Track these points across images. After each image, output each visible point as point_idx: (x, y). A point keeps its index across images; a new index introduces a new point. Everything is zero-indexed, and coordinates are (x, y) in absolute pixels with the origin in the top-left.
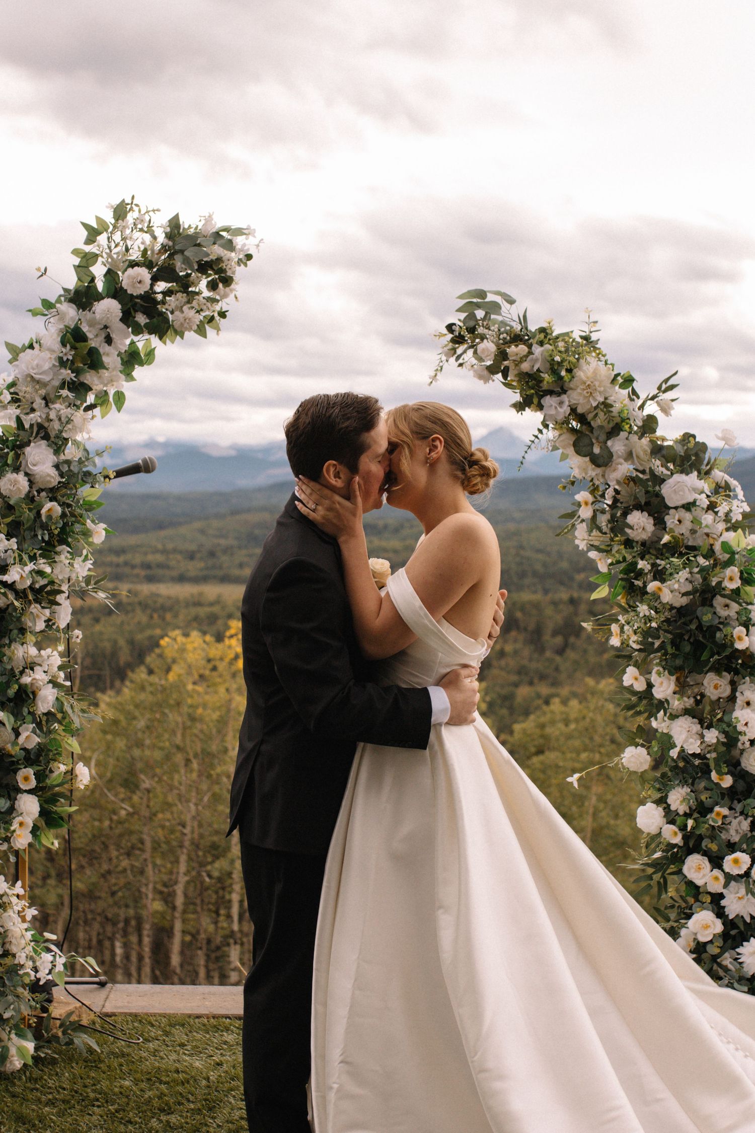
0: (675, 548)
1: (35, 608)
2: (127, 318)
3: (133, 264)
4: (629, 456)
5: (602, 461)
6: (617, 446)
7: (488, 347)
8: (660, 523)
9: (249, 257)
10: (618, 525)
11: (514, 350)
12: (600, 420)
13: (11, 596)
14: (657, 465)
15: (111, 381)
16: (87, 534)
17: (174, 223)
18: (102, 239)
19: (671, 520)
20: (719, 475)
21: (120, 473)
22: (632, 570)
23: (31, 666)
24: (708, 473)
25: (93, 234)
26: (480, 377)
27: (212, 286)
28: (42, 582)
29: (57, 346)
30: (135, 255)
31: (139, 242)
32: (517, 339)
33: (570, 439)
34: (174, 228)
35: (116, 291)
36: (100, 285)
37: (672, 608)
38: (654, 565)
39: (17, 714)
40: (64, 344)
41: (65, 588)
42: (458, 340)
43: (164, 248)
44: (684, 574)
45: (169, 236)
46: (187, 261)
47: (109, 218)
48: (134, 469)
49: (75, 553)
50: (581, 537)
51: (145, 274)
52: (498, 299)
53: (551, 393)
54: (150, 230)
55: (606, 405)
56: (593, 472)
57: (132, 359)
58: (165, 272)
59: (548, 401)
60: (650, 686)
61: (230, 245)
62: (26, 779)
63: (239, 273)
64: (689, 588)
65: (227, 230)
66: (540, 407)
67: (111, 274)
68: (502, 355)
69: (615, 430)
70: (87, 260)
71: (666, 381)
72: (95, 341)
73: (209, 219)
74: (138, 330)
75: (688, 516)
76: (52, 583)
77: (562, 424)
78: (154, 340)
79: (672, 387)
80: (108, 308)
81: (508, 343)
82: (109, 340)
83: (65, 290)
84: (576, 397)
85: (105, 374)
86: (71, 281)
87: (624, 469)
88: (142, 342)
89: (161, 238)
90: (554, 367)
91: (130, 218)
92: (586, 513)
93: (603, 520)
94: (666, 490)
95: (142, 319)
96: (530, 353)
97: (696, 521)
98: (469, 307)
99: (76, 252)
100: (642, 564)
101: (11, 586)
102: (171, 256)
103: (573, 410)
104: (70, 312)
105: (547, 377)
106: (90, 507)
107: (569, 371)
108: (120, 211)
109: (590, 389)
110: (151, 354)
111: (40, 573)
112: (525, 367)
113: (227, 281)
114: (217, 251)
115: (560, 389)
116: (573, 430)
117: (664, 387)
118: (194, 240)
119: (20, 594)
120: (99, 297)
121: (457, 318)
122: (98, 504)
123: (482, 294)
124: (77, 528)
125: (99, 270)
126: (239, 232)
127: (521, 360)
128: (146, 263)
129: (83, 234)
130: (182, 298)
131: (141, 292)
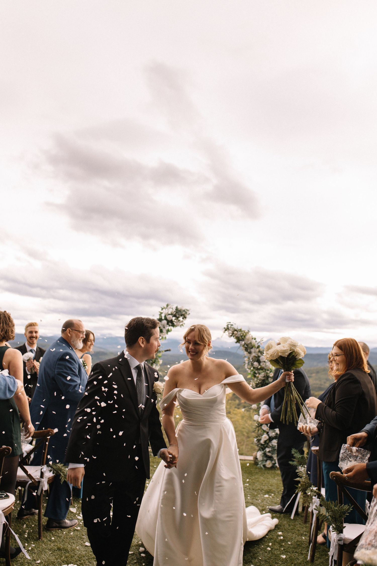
0: (262, 369)
2: (168, 324)
3: (169, 314)
4: (255, 352)
5: (250, 353)
6: (253, 350)
7: (230, 332)
8: (259, 364)
9: (189, 314)
10: (252, 365)
11: (235, 332)
12: (250, 346)
14: (259, 354)
15: (164, 335)
16: (158, 362)
17: (177, 307)
18: (164, 310)
19: (261, 364)
21: (165, 351)
22: (255, 373)
26: (229, 337)
27: (183, 319)
30: (170, 313)
31: (170, 311)
32: (236, 330)
33: (244, 348)
34: (177, 308)
35: (166, 319)
36: (163, 318)
37: (261, 380)
38: (258, 372)
42: (226, 330)
43: (175, 312)
44: (263, 373)
45: (176, 310)
46: (179, 314)
47: (165, 306)
48: (167, 350)
49: (157, 365)
50: (246, 366)
51: (171, 316)
52: (233, 324)
53: (241, 340)
54: (172, 309)
55: (251, 343)
56: (249, 355)
57: (168, 331)
58: (175, 316)
59: (241, 342)
61: (186, 313)
63: (187, 316)
64: (263, 376)
65: (187, 310)
66: (239, 343)
67: (165, 316)
68: (233, 334)
69: (252, 348)
70: (161, 313)
71: (262, 339)
73: (182, 307)
74: (169, 326)
75: (264, 363)
77: (243, 346)
78: (172, 327)
79: (262, 341)
80: (165, 322)
82: (164, 327)
83: (157, 319)
84: (246, 341)
85: (163, 333)
86: (158, 317)
87: (254, 354)
88: (170, 328)
89: (174, 310)
90: (242, 336)
91: (169, 307)
92: (247, 362)
93: (250, 363)
94: (261, 358)
95: (170, 324)
96: (238, 333)
97: (266, 364)
98: (228, 325)
99: (160, 312)
100: (256, 372)
102: (176, 313)
103: (245, 343)
105: (240, 338)
106: (159, 357)
107: (245, 337)
108: (168, 305)
109: (248, 340)
110: (171, 330)
112: (237, 336)
113: (185, 318)
114: (184, 313)
115: (243, 340)
116: (245, 347)
117: (261, 340)
118: (180, 311)
120: (163, 320)
121: (226, 327)
122: (161, 356)
123: (230, 323)
124: (157, 361)
125: (163, 315)
126: (188, 310)
127: (236, 334)
128: (171, 314)
129: (161, 309)
130: (177, 320)
131: (170, 319)
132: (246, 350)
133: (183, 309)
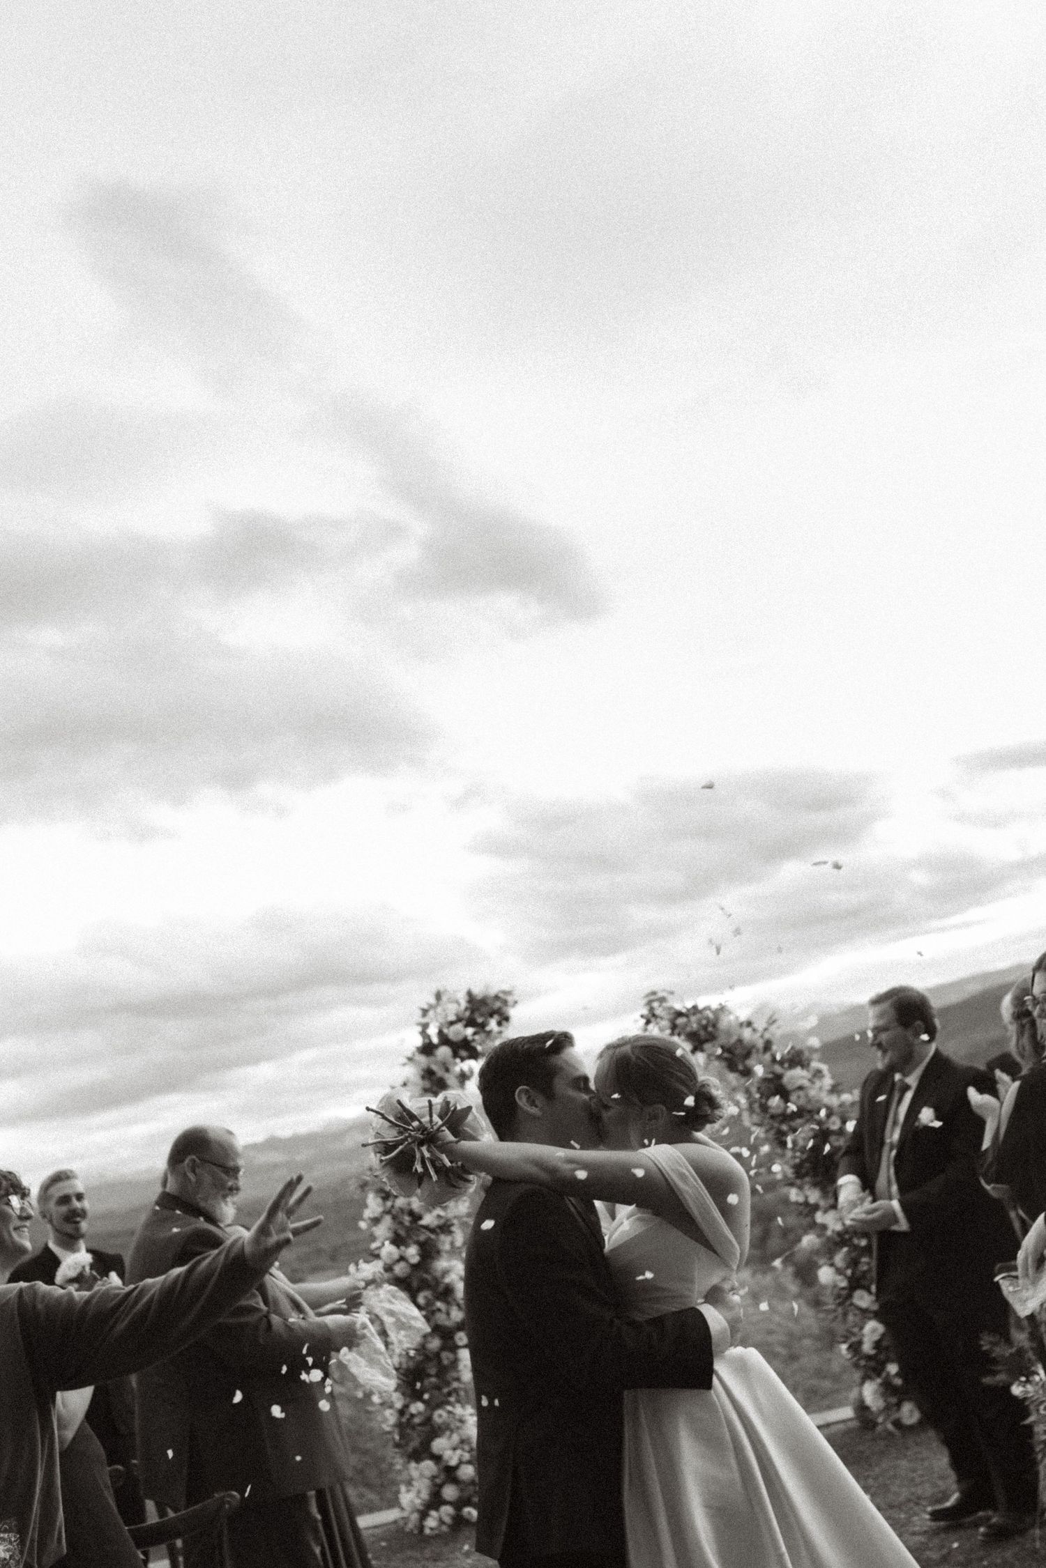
0: (799, 1113)
1: (442, 1237)
2: (455, 1055)
3: (452, 1023)
4: (761, 1067)
5: (746, 1073)
6: (752, 1062)
8: (787, 1100)
9: (516, 1002)
10: (764, 1108)
11: (681, 1021)
12: (738, 1051)
13: (428, 1233)
14: (778, 1069)
17: (470, 994)
18: (431, 1014)
19: (793, 1097)
20: (815, 1064)
22: (780, 1133)
23: (446, 1272)
24: (808, 1064)
25: (425, 1012)
27: (499, 1024)
28: (442, 1221)
29: (420, 1082)
30: (452, 1018)
31: (451, 1011)
32: (680, 1014)
33: (724, 1064)
34: (470, 996)
35: (444, 1040)
36: (435, 1040)
38: (789, 1126)
39: (448, 1303)
40: (423, 1077)
41: (455, 1221)
43: (466, 1009)
44: (807, 1127)
45: (469, 1001)
46: (482, 1015)
47: (433, 1001)
51: (459, 1027)
52: (664, 994)
53: (707, 1041)
54: (458, 1002)
55: (740, 1041)
56: (743, 1080)
58: (470, 1022)
59: (707, 1046)
60: (806, 1197)
61: (505, 1002)
62: (460, 1339)
63: (511, 1012)
66: (702, 1050)
67: (440, 1033)
69: (748, 1055)
71: (771, 1017)
72: (440, 1072)
73: (487, 987)
74: (463, 1059)
75: (801, 1093)
76: (448, 1220)
77: (720, 1057)
79: (774, 1022)
80: (444, 1052)
81: (675, 1018)
82: (447, 1070)
83: (417, 1048)
84: (722, 1040)
86: (419, 1041)
87: (759, 1075)
89: (464, 1004)
90: (705, 1028)
91: (444, 998)
93: (756, 1106)
94: (785, 1080)
95: (464, 1053)
96: (689, 1021)
97: (807, 1096)
98: (650, 1003)
99: (419, 1024)
100: (784, 1127)
101: (426, 1228)
102: (473, 1012)
103: (722, 1048)
104: (422, 1059)
105: (702, 1033)
107: (714, 1026)
108: (438, 996)
109: (728, 1033)
111: (439, 1217)
112: (688, 1029)
113: (507, 1019)
114: (498, 1004)
115: (712, 1038)
116: (727, 1060)
117: (771, 1021)
118: (483, 1001)
119: (432, 1231)
120: (436, 1047)
121: (645, 1011)
123: (654, 993)
125: (433, 1031)
126: (509, 993)
127: (686, 1025)
128: (459, 1020)
129: (420, 1013)
130: (483, 1035)
131: (460, 1037)
132: (732, 1066)
133: (493, 991)
